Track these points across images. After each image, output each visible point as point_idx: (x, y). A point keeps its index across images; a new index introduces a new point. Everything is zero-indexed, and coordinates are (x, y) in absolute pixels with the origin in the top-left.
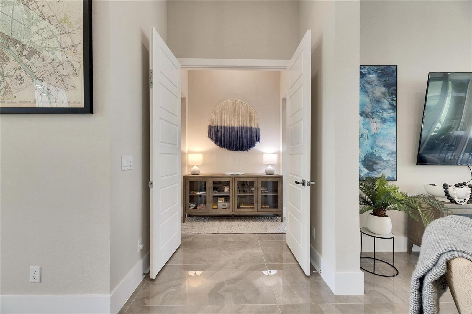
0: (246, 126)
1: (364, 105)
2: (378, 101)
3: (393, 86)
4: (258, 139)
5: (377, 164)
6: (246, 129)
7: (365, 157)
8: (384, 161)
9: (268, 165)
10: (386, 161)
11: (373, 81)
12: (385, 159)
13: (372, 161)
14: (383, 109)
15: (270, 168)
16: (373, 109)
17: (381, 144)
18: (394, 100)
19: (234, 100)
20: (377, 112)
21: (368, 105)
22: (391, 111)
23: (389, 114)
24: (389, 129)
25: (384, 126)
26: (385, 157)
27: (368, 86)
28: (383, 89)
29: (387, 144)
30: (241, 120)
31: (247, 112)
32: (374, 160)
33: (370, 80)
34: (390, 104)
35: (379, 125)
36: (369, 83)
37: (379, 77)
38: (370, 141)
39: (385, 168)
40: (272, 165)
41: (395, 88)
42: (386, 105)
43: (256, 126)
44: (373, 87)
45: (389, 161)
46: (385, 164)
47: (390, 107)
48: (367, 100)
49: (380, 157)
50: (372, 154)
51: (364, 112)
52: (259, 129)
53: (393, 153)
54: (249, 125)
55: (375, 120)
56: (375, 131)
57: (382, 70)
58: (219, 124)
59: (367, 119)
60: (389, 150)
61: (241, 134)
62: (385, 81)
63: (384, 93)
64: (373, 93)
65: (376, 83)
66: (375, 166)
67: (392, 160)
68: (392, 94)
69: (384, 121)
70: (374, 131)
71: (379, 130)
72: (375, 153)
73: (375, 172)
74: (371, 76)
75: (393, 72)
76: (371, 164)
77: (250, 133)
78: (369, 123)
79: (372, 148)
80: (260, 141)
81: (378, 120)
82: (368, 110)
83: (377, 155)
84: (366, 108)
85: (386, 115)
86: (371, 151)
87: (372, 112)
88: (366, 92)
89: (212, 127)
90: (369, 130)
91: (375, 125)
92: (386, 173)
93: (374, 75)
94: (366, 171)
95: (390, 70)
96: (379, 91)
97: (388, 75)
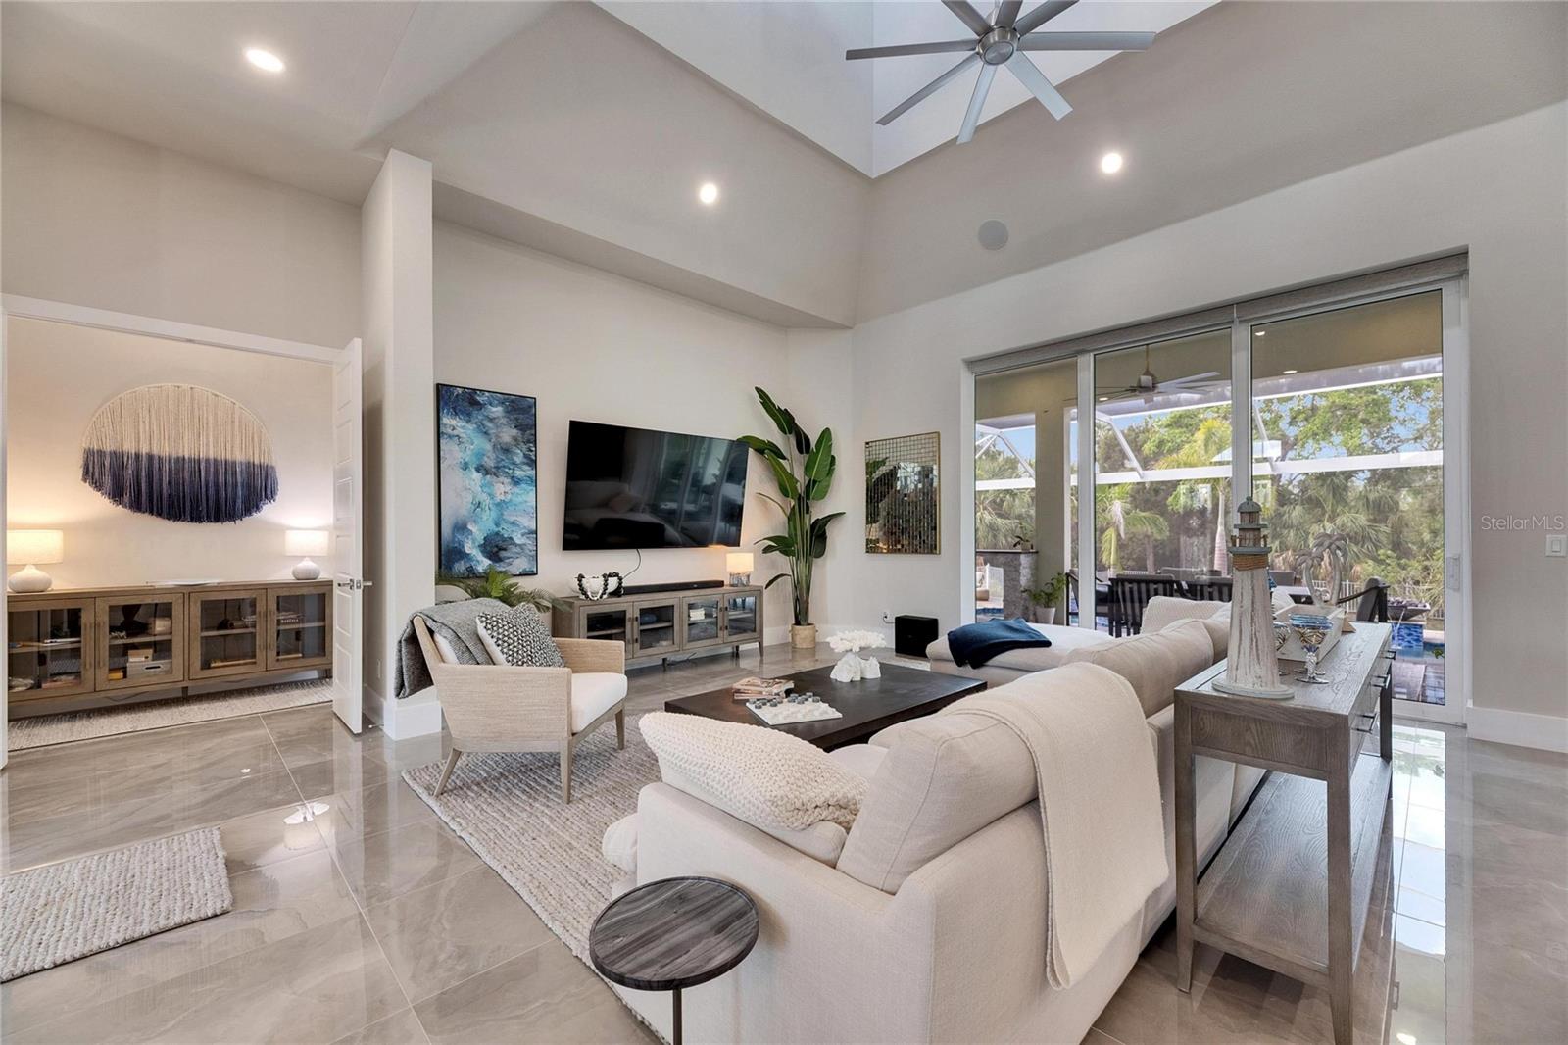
0: (229, 457)
1: (484, 455)
2: (506, 450)
3: (531, 429)
4: (269, 493)
5: (505, 549)
6: (230, 466)
7: (485, 538)
8: (516, 545)
9: (302, 558)
10: (520, 546)
11: (498, 417)
12: (518, 542)
13: (497, 546)
14: (514, 463)
15: (307, 564)
16: (498, 462)
17: (512, 519)
18: (532, 451)
19: (186, 386)
20: (504, 466)
21: (489, 454)
22: (527, 467)
23: (523, 472)
24: (525, 496)
25: (517, 490)
26: (518, 539)
27: (490, 425)
28: (515, 432)
29: (519, 519)
30: (211, 439)
31: (233, 422)
32: (500, 544)
33: (493, 415)
34: (526, 456)
35: (508, 488)
36: (491, 420)
37: (507, 412)
38: (494, 514)
39: (518, 555)
40: (312, 558)
41: (533, 432)
42: (519, 458)
43: (265, 460)
44: (497, 427)
45: (525, 545)
46: (518, 550)
47: (525, 460)
48: (488, 447)
49: (511, 539)
50: (497, 534)
51: (482, 466)
52: (273, 467)
53: (531, 533)
54: (239, 457)
55: (501, 479)
56: (503, 498)
57: (512, 401)
58: (129, 447)
59: (488, 477)
60: (525, 528)
61: (211, 478)
62: (517, 419)
63: (515, 439)
64: (497, 437)
65: (504, 420)
66: (503, 554)
67: (529, 542)
68: (529, 442)
69: (516, 482)
70: (499, 497)
71: (509, 497)
72: (502, 532)
73: (501, 563)
74: (494, 409)
75: (530, 407)
76: (495, 549)
77: (245, 476)
78: (490, 485)
79: (497, 525)
80: (277, 498)
81: (507, 481)
82: (490, 462)
83: (505, 536)
84: (486, 459)
85: (519, 473)
86: (496, 530)
87: (497, 467)
88: (486, 433)
89: (101, 453)
90: (491, 496)
91: (501, 488)
92: (520, 564)
93: (500, 408)
94: (487, 562)
95: (525, 404)
96: (508, 434)
97: (522, 410)
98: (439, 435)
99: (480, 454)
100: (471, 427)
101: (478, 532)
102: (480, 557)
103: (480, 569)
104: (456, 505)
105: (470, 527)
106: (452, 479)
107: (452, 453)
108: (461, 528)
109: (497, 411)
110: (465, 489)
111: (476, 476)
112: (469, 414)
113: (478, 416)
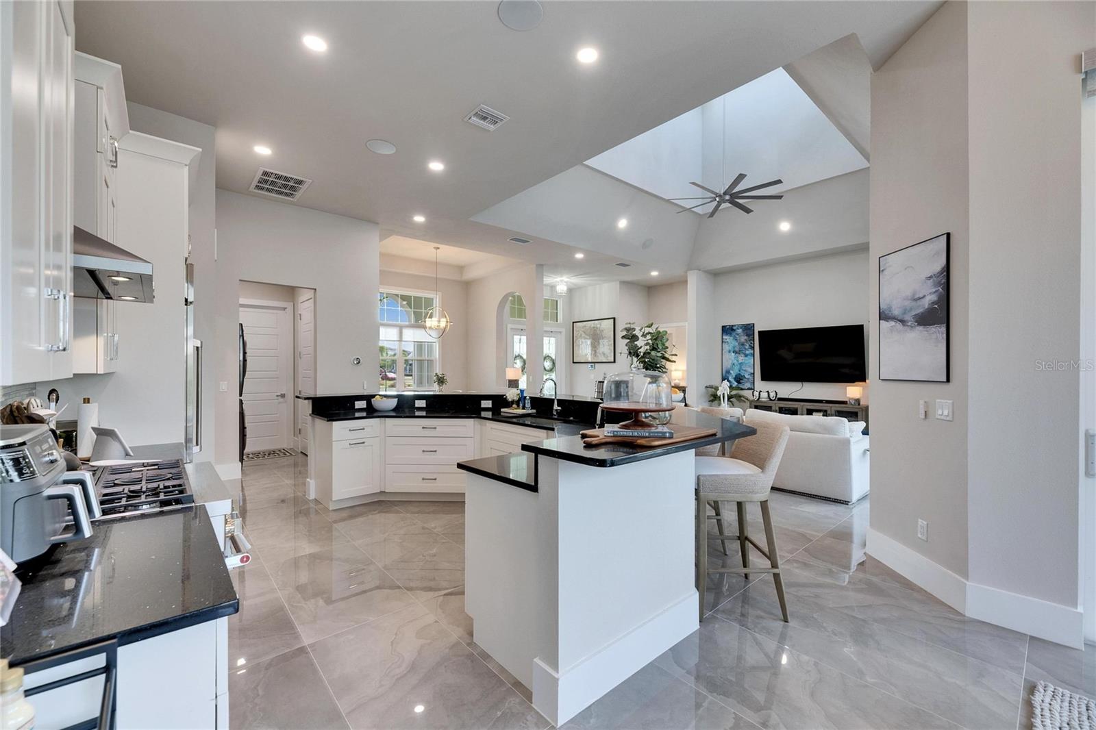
2: (743, 344)
7: (736, 376)
10: (748, 379)
11: (740, 333)
12: (747, 377)
13: (739, 378)
14: (746, 349)
16: (740, 349)
17: (745, 369)
18: (752, 344)
20: (743, 350)
21: (737, 347)
22: (750, 350)
23: (749, 352)
24: (750, 360)
25: (746, 358)
28: (746, 337)
29: (748, 369)
32: (741, 378)
33: (738, 333)
35: (743, 358)
36: (738, 335)
37: (743, 331)
38: (738, 367)
39: (747, 382)
42: (747, 347)
44: (740, 337)
47: (750, 347)
48: (737, 344)
49: (744, 376)
51: (735, 351)
53: (751, 374)
55: (741, 355)
57: (746, 327)
59: (737, 354)
60: (749, 372)
62: (746, 333)
63: (746, 340)
64: (740, 340)
65: (743, 334)
66: (741, 381)
67: (751, 378)
68: (751, 340)
69: (746, 355)
70: (740, 361)
71: (744, 361)
72: (740, 374)
73: (741, 384)
75: (752, 327)
78: (738, 357)
79: (739, 371)
81: (743, 355)
82: (737, 349)
83: (742, 375)
85: (747, 352)
87: (740, 351)
88: (736, 339)
90: (738, 361)
91: (741, 358)
92: (748, 385)
93: (741, 330)
94: (736, 384)
95: (750, 327)
96: (743, 338)
97: (748, 329)
98: (722, 342)
99: (734, 347)
100: (732, 338)
101: (733, 373)
102: (734, 382)
103: (734, 386)
104: (727, 365)
105: (731, 372)
106: (726, 356)
107: (726, 347)
108: (728, 372)
109: (740, 331)
110: (730, 358)
111: (733, 354)
112: (731, 334)
113: (734, 334)
